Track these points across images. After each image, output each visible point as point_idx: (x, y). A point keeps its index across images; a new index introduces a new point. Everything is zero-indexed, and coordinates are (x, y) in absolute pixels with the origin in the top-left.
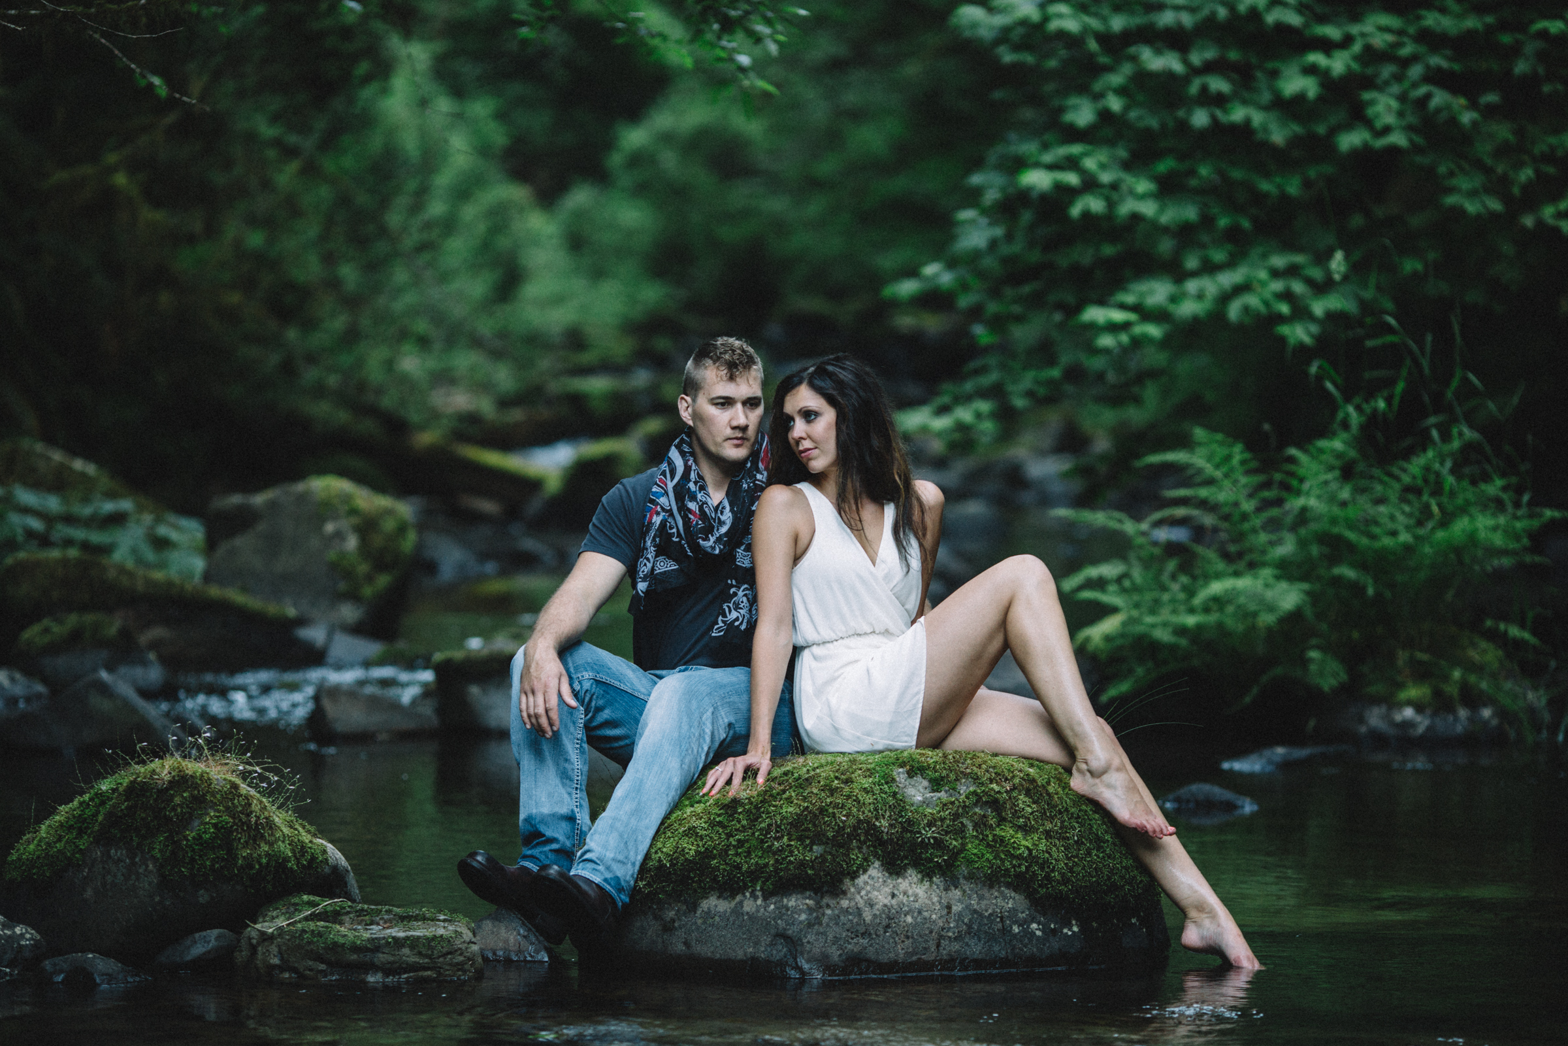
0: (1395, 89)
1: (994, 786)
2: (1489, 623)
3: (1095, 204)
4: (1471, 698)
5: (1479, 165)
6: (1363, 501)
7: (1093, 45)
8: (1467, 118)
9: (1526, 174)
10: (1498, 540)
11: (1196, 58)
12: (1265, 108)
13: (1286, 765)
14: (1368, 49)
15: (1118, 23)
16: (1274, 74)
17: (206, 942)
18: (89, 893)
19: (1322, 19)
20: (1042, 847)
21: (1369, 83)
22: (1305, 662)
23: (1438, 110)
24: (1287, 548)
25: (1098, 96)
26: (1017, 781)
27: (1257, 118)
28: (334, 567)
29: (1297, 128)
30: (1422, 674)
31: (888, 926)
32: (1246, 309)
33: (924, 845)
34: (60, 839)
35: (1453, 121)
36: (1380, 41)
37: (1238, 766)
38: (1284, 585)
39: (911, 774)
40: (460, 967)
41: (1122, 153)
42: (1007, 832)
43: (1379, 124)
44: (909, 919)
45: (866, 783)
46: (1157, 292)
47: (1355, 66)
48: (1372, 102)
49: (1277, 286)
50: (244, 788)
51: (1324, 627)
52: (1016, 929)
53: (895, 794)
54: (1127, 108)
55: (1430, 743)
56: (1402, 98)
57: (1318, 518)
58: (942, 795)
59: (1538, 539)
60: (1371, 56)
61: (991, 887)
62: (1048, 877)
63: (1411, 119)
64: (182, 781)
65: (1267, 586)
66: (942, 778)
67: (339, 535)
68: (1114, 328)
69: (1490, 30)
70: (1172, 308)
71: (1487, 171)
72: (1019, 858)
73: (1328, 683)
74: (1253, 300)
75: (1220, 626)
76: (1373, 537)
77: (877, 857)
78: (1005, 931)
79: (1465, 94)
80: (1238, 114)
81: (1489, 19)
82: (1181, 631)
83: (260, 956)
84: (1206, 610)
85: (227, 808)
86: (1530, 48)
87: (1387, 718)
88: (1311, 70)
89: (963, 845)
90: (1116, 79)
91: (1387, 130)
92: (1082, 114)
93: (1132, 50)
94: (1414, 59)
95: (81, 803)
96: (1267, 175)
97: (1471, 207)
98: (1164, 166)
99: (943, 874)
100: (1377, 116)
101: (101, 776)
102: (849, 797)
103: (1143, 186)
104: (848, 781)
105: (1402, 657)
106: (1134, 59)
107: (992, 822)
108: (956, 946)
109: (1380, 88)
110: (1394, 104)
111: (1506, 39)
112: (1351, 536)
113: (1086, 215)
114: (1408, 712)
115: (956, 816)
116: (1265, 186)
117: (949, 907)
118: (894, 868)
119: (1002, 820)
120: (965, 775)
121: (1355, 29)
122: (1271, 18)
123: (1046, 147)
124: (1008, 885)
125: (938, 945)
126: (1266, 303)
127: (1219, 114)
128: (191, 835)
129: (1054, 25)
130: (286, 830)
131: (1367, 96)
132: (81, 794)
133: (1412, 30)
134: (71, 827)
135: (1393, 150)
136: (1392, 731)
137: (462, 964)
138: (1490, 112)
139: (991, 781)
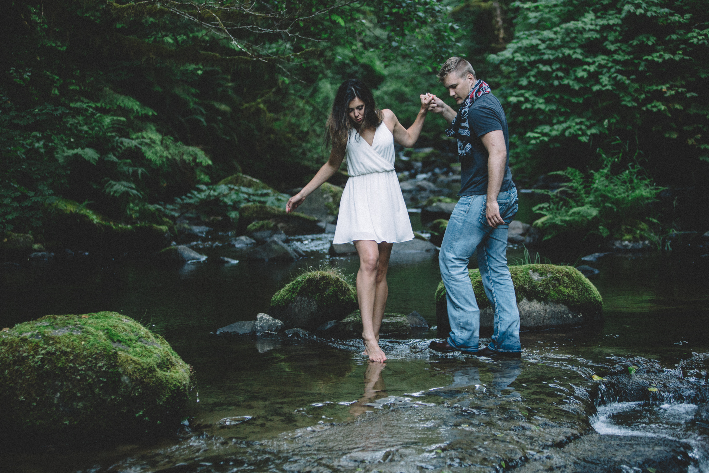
0: (607, 75)
1: (558, 275)
2: (647, 218)
3: (529, 106)
4: (643, 238)
5: (630, 94)
6: (612, 186)
7: (526, 64)
8: (627, 82)
9: (643, 96)
10: (649, 195)
11: (554, 67)
12: (573, 80)
13: (599, 258)
14: (600, 64)
15: (533, 58)
16: (575, 71)
17: (330, 325)
18: (296, 310)
19: (587, 57)
20: (571, 292)
21: (601, 73)
22: (599, 230)
23: (620, 80)
24: (592, 198)
25: (528, 77)
26: (564, 273)
27: (571, 83)
28: (326, 206)
29: (582, 85)
30: (629, 232)
31: (529, 316)
32: (570, 133)
33: (538, 292)
34: (287, 294)
35: (623, 83)
36: (603, 62)
37: (587, 259)
38: (592, 209)
39: (534, 272)
40: (406, 330)
41: (535, 92)
42: (562, 288)
43: (604, 84)
44: (535, 314)
45: (521, 275)
46: (546, 129)
47: (597, 69)
48: (601, 78)
49: (578, 127)
50: (341, 279)
51: (603, 219)
52: (565, 316)
53: (529, 278)
54: (536, 81)
55: (633, 251)
56: (610, 77)
57: (600, 190)
58: (543, 278)
59: (658, 196)
60: (600, 66)
61: (558, 304)
62: (573, 301)
63: (612, 82)
64: (323, 278)
65: (588, 209)
66: (543, 273)
67: (327, 198)
68: (535, 138)
69: (631, 58)
70: (550, 133)
71: (632, 96)
72: (565, 295)
73: (605, 235)
74: (572, 131)
75: (574, 220)
76: (615, 195)
77: (525, 296)
78: (562, 317)
79: (626, 76)
80: (566, 82)
81: (632, 56)
82: (565, 221)
83: (347, 328)
84: (571, 216)
85: (336, 285)
86: (643, 63)
87: (621, 244)
88: (585, 70)
89: (550, 292)
90: (533, 73)
91: (606, 85)
92: (524, 82)
93: (537, 65)
94: (612, 67)
95: (293, 284)
96: (574, 97)
97: (629, 105)
98: (546, 96)
99: (544, 301)
100: (603, 82)
101: (296, 276)
102: (516, 279)
103: (541, 101)
104: (516, 274)
105: (623, 227)
106: (538, 67)
107: (557, 285)
108: (548, 322)
109: (603, 75)
110: (607, 79)
111: (636, 61)
112: (609, 195)
113: (526, 108)
114: (627, 243)
115: (547, 284)
116: (573, 100)
117: (546, 310)
118: (530, 300)
119: (560, 285)
120: (549, 272)
121: (596, 59)
122: (574, 56)
123: (514, 91)
124: (562, 303)
125: (543, 321)
126: (575, 131)
127: (561, 81)
128: (326, 293)
129: (516, 59)
130: (352, 291)
131: (600, 77)
132: (292, 281)
133: (611, 59)
134: (290, 291)
135: (607, 90)
136: (622, 248)
137: (406, 329)
138: (633, 81)
139: (556, 273)
